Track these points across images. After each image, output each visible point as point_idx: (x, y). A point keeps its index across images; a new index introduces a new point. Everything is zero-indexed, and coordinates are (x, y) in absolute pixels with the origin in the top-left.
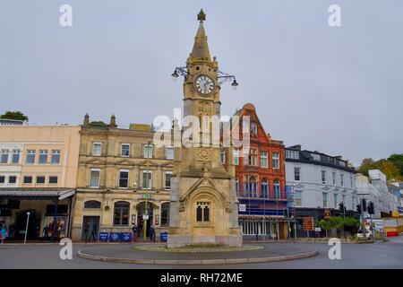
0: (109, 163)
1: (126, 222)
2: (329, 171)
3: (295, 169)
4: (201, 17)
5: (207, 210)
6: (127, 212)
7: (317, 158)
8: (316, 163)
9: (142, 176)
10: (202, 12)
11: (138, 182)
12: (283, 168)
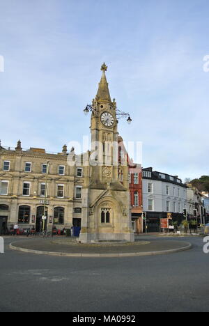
0: (16, 177)
1: (27, 220)
2: (171, 186)
3: (149, 184)
4: (104, 68)
5: (108, 214)
6: (28, 213)
7: (163, 177)
8: (163, 180)
9: (40, 187)
10: (104, 65)
11: (37, 191)
12: (141, 183)
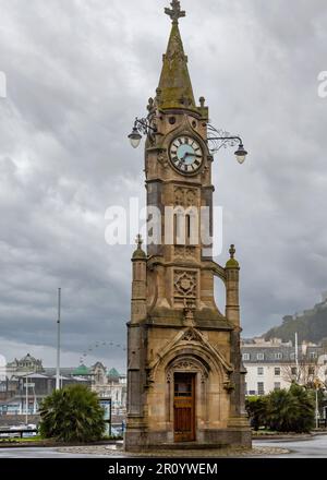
4: (175, 13)
